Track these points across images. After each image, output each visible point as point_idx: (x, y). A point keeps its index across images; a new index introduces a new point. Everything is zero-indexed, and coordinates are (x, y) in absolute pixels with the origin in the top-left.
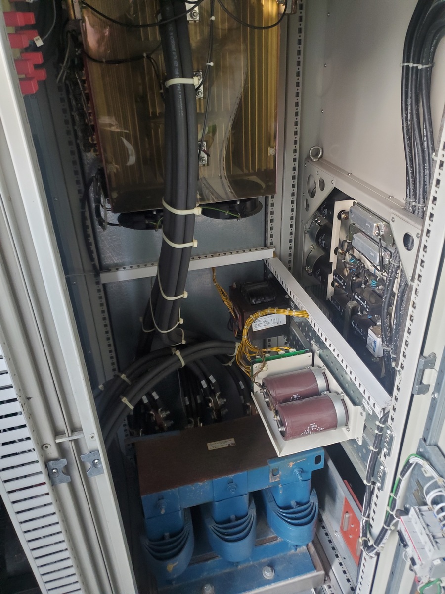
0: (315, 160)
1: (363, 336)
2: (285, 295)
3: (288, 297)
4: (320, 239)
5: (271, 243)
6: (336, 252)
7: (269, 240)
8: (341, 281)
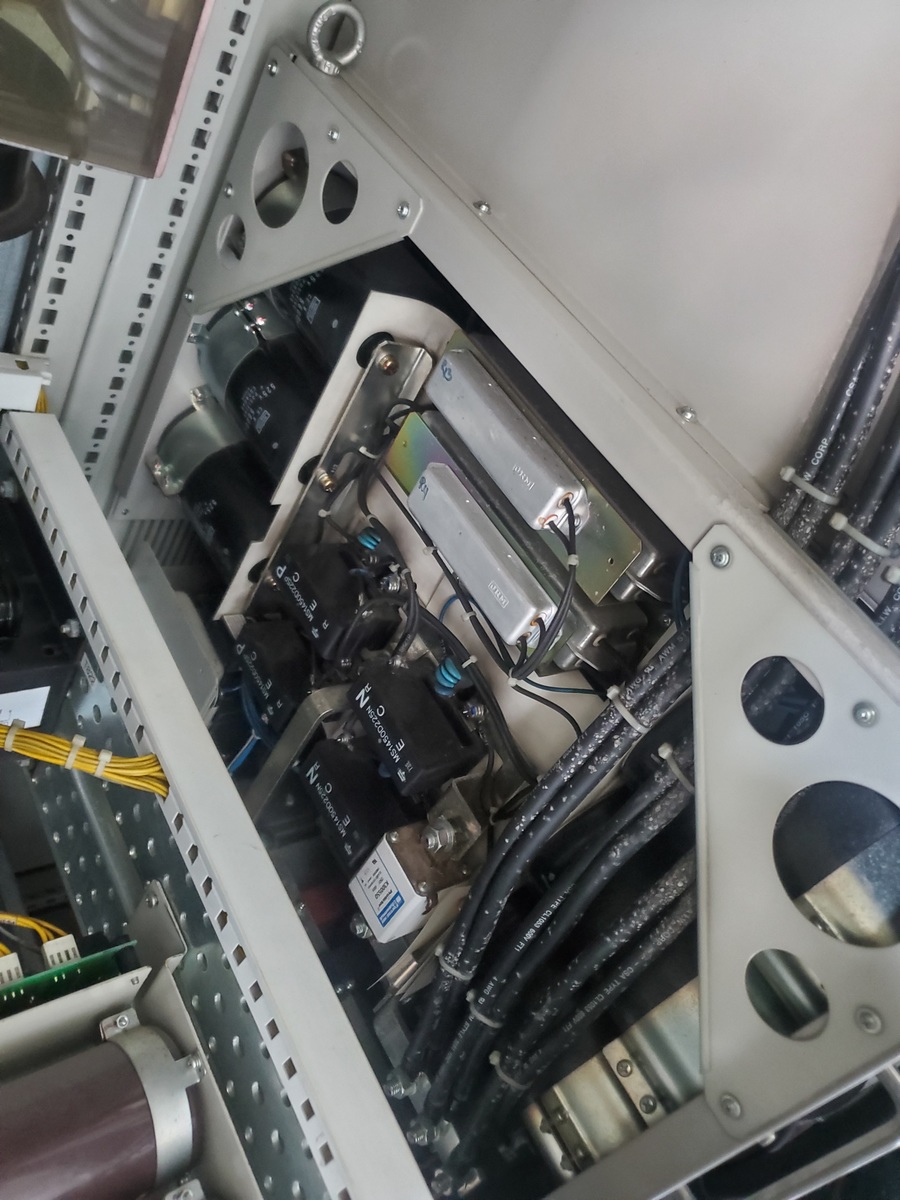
0: (328, 67)
1: (342, 841)
2: (64, 621)
3: (75, 634)
4: (249, 395)
5: (41, 346)
6: (305, 474)
7: (33, 330)
8: (309, 603)
